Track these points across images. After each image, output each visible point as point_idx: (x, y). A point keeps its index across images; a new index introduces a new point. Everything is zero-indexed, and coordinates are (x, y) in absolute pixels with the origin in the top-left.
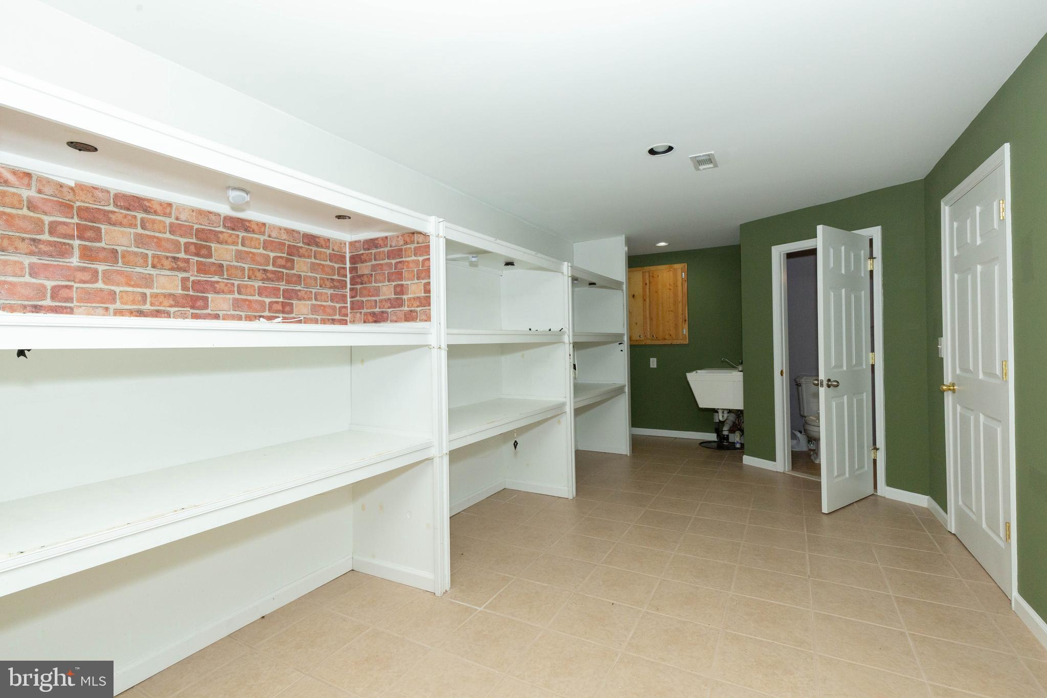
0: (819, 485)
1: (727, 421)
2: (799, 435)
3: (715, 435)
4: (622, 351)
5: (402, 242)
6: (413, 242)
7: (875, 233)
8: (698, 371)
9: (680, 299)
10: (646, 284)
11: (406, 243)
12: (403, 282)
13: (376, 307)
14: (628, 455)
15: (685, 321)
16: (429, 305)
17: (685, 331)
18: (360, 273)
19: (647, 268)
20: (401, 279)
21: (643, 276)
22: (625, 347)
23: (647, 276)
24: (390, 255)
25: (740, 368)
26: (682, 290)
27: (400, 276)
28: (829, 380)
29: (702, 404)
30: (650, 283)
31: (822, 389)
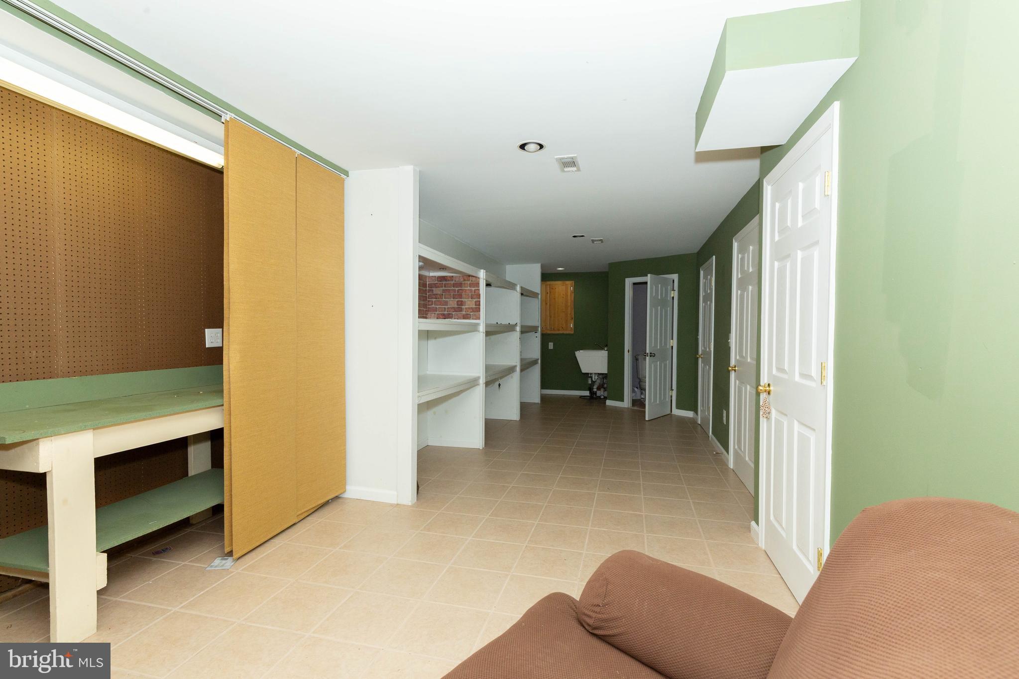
0: (644, 412)
1: (596, 383)
2: (636, 389)
3: (589, 392)
4: (538, 337)
5: (462, 280)
6: (469, 280)
7: (675, 277)
8: (581, 351)
9: (569, 304)
10: (547, 293)
11: (465, 280)
12: (463, 300)
13: (445, 311)
14: (540, 402)
15: (572, 319)
16: (480, 312)
17: (572, 326)
18: (434, 293)
19: (548, 283)
20: (461, 298)
21: (546, 288)
22: (539, 334)
23: (549, 289)
24: (454, 285)
25: (606, 349)
26: (570, 298)
27: (460, 296)
28: (651, 353)
29: (583, 371)
30: (550, 292)
31: (647, 358)
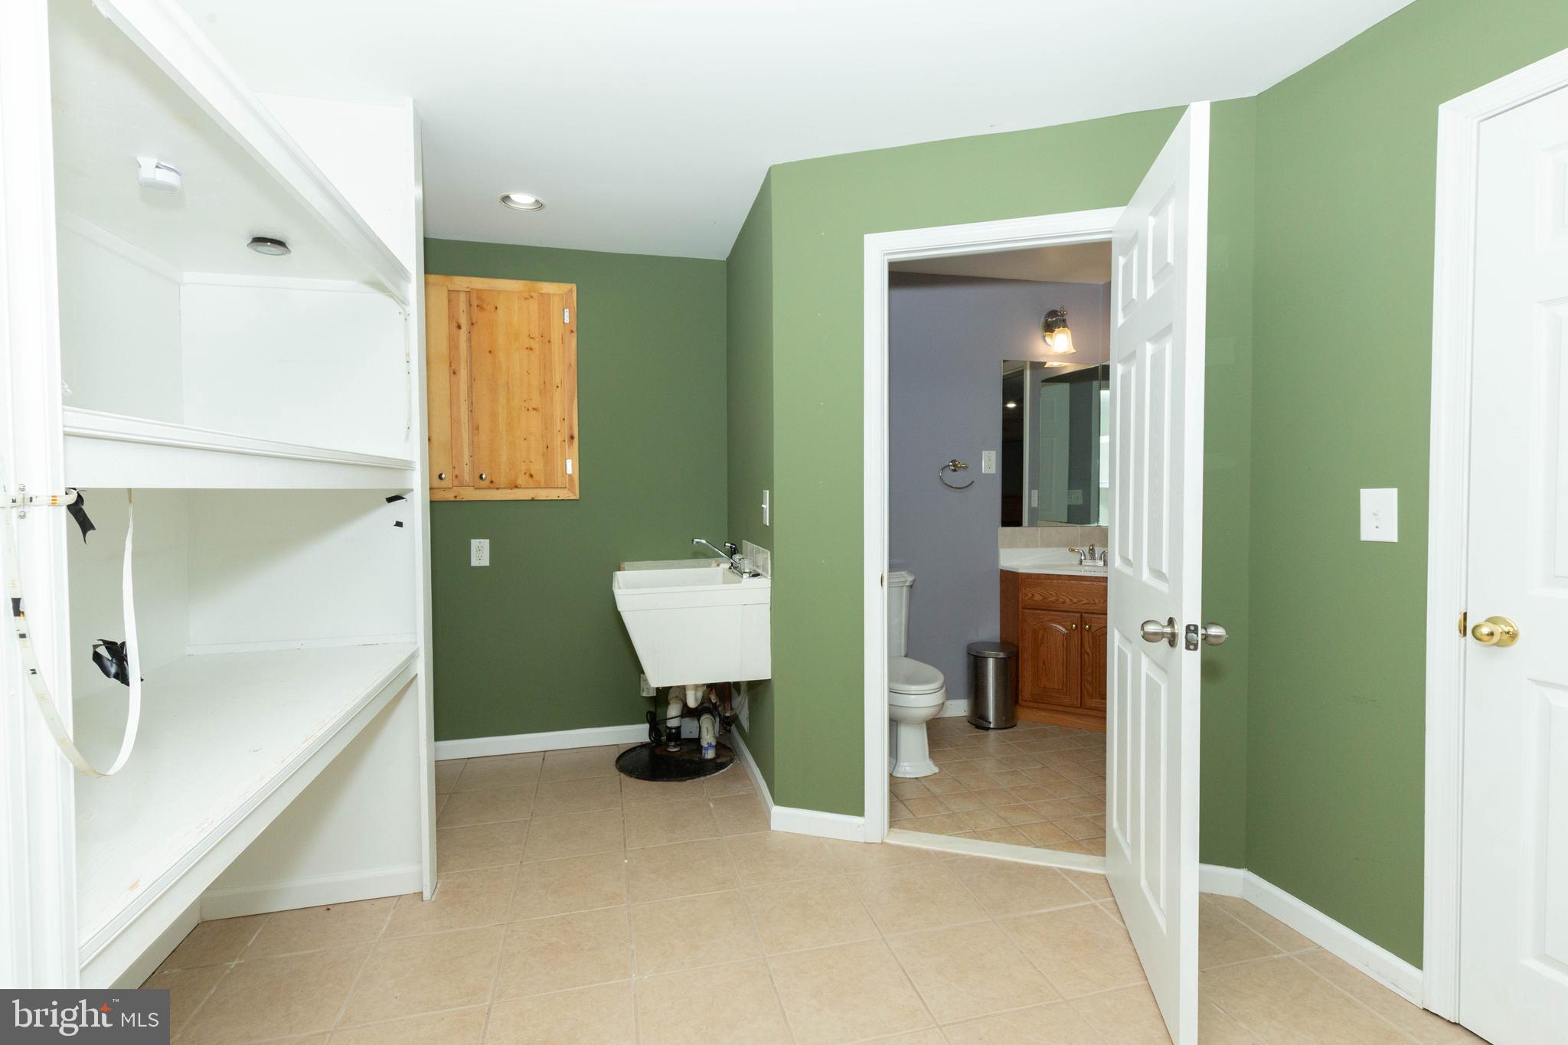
3: (646, 728)
4: (399, 524)
9: (557, 377)
10: (459, 327)
15: (572, 437)
17: (571, 466)
19: (463, 282)
21: (450, 301)
22: (416, 512)
23: (459, 306)
26: (563, 353)
30: (469, 323)
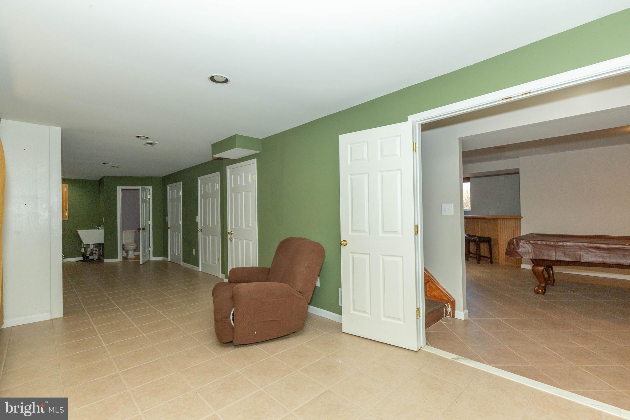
1: (88, 251)
3: (83, 257)
7: (150, 188)
8: (81, 230)
15: (67, 210)
17: (67, 214)
25: (100, 228)
28: (142, 228)
29: (84, 243)
31: (141, 231)
